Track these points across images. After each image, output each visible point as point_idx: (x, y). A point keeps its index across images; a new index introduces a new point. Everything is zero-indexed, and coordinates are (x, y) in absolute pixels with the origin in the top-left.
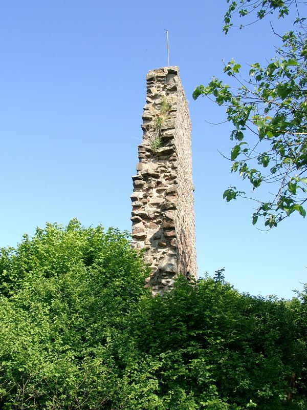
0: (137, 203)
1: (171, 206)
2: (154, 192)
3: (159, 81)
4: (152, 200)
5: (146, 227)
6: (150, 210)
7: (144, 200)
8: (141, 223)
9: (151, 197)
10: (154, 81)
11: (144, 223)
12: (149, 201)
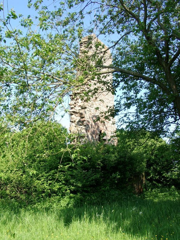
0: (72, 106)
1: (84, 107)
2: (80, 101)
3: (85, 43)
4: (79, 104)
5: (76, 116)
6: (77, 109)
7: (75, 105)
8: (74, 115)
9: (78, 103)
10: (83, 44)
11: (75, 115)
12: (77, 105)
